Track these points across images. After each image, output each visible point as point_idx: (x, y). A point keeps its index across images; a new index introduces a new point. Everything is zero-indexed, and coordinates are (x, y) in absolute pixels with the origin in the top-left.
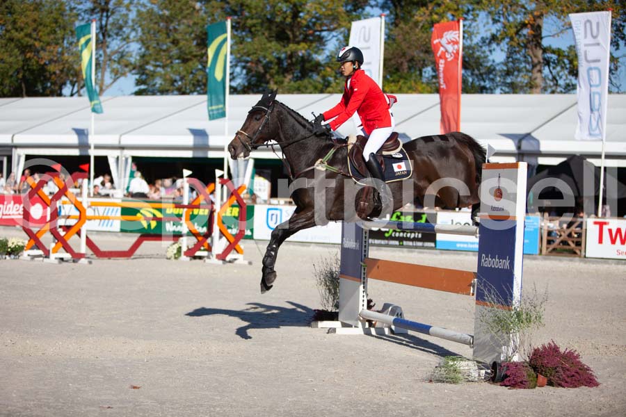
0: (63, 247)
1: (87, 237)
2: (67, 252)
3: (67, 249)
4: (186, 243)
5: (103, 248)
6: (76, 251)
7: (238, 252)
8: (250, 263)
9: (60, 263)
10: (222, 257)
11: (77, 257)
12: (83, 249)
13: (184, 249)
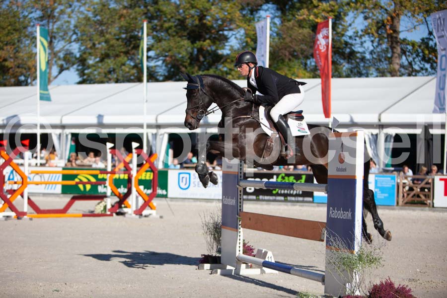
0: (9, 207)
1: (29, 199)
2: (13, 211)
3: (12, 208)
4: (110, 202)
5: (42, 208)
6: (20, 210)
7: (151, 209)
8: (161, 217)
9: (6, 220)
10: (139, 212)
11: (20, 215)
12: (26, 208)
13: (109, 207)
